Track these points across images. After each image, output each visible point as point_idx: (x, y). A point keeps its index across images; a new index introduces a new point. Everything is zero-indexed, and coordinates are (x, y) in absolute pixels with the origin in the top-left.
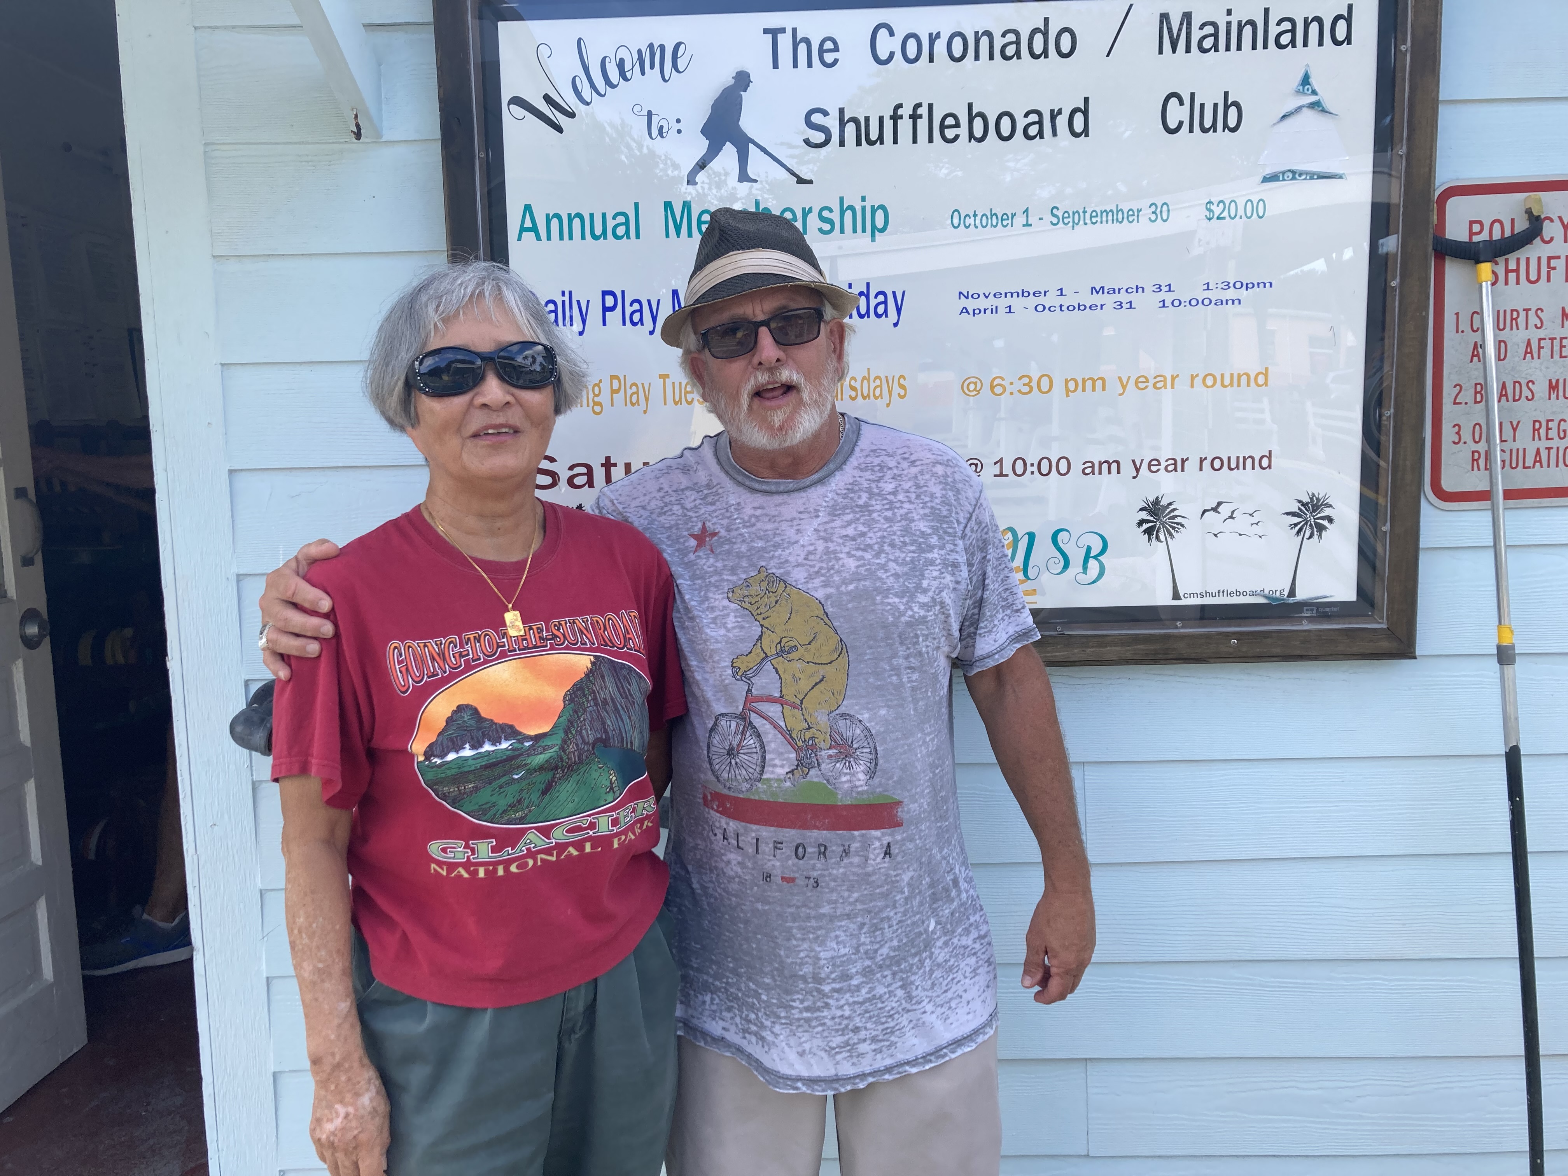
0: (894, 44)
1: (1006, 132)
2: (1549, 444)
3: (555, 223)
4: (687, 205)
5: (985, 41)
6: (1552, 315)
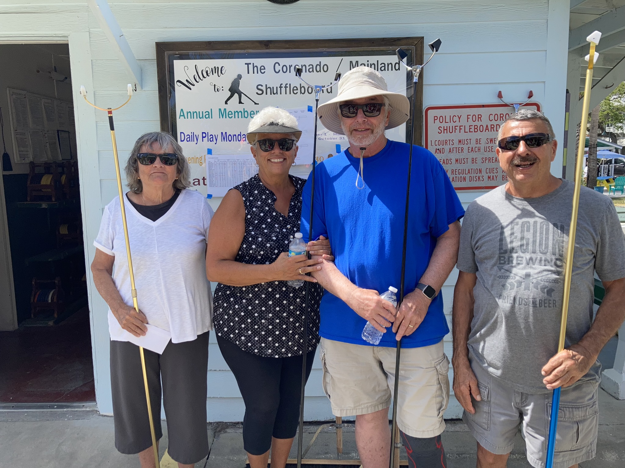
0: (280, 68)
2: (456, 176)
3: (189, 114)
4: (225, 109)
5: (304, 67)
6: (456, 142)
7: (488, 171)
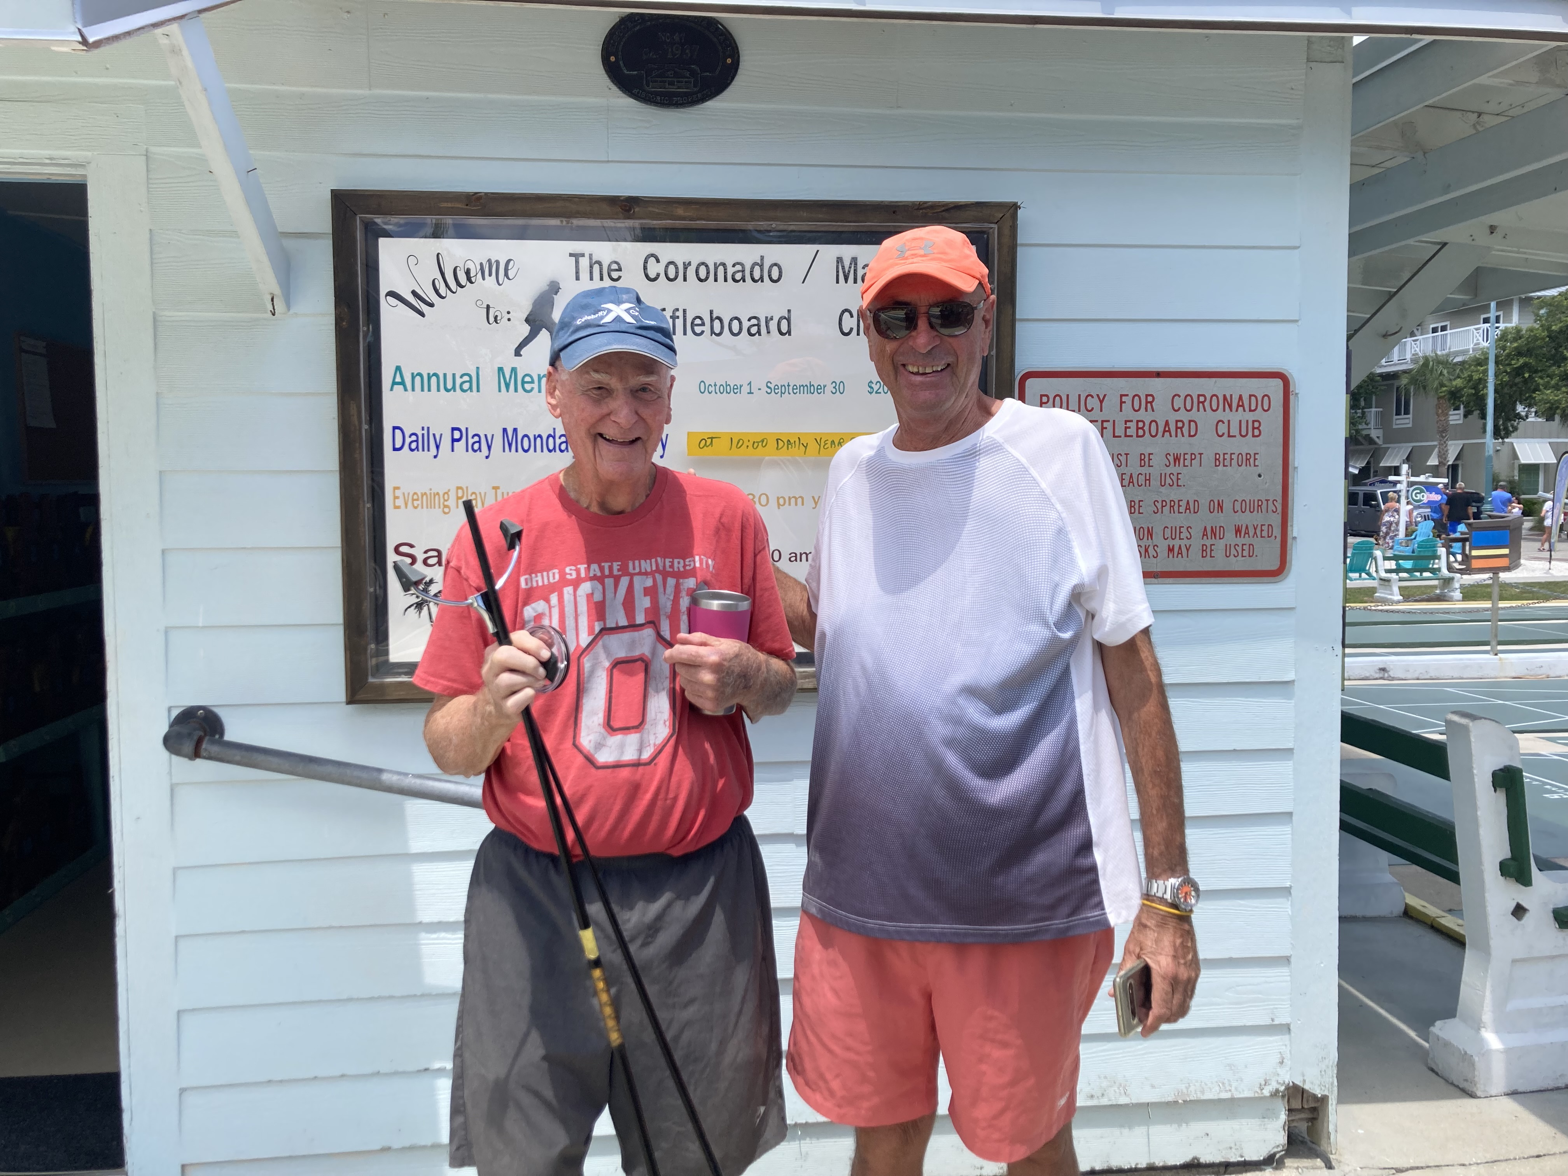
0: (659, 268)
1: (736, 329)
3: (418, 379)
4: (514, 370)
5: (721, 269)
7: (1168, 533)
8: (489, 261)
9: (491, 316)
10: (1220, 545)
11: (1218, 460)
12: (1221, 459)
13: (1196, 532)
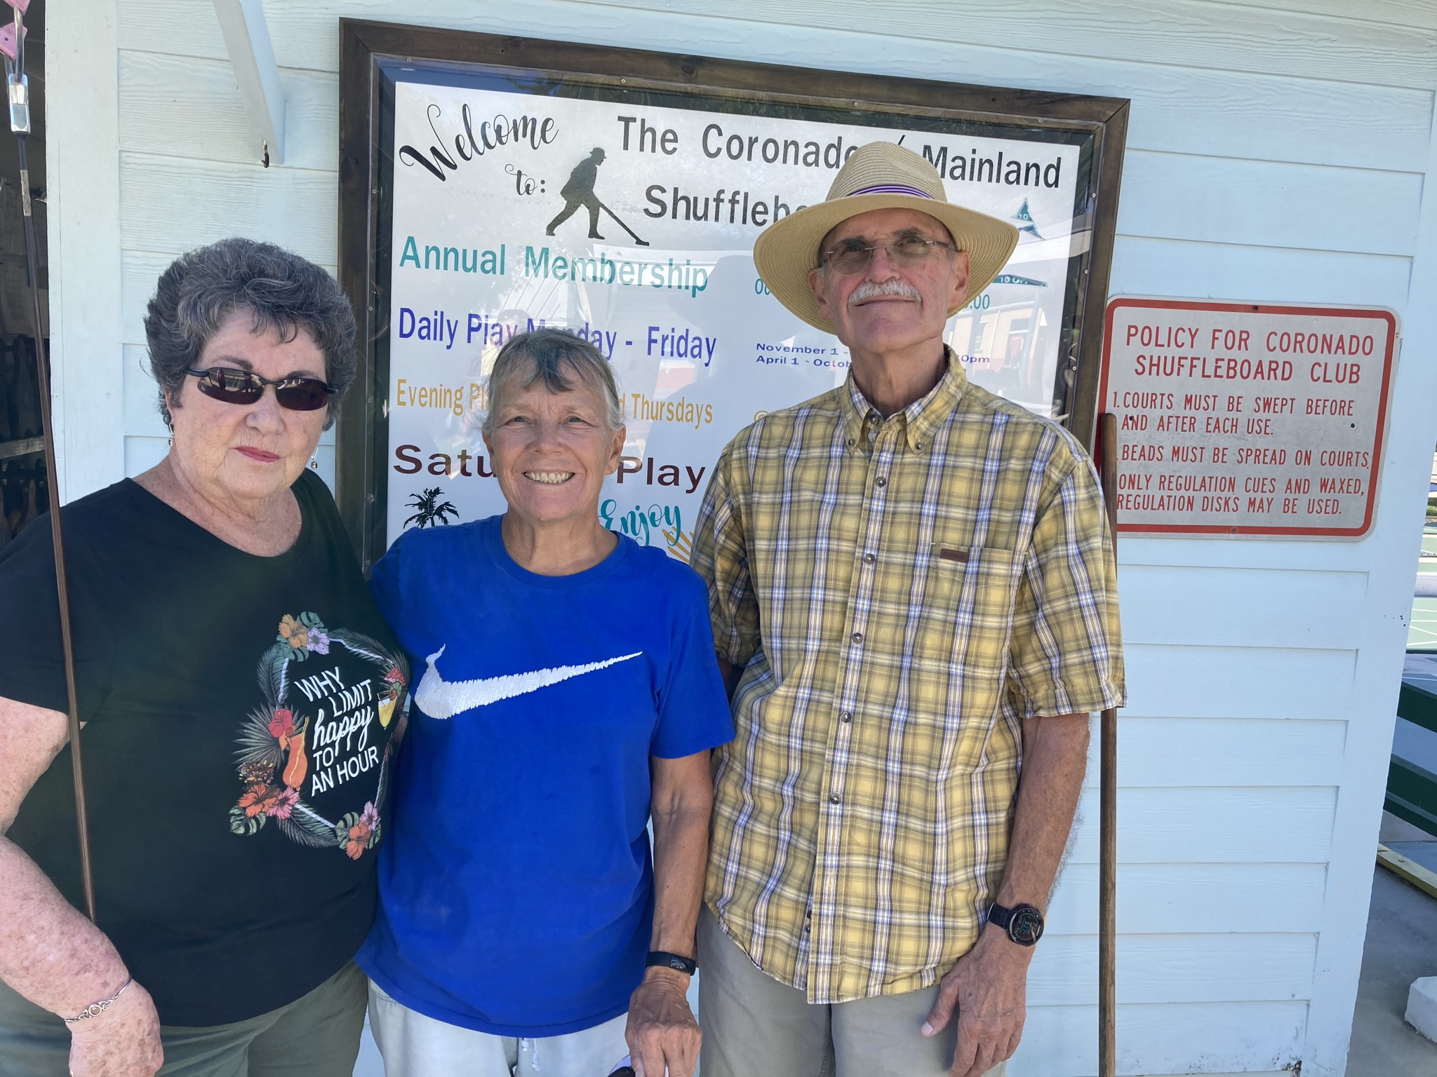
0: (722, 142)
2: (1170, 493)
3: (433, 254)
4: (545, 251)
5: (792, 149)
6: (1179, 399)
7: (1250, 486)
8: (525, 118)
9: (522, 186)
10: (1303, 500)
11: (1311, 407)
12: (1314, 406)
13: (1281, 486)
